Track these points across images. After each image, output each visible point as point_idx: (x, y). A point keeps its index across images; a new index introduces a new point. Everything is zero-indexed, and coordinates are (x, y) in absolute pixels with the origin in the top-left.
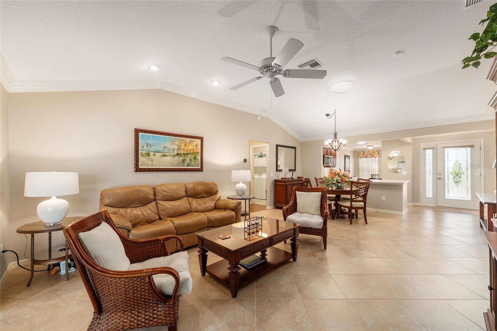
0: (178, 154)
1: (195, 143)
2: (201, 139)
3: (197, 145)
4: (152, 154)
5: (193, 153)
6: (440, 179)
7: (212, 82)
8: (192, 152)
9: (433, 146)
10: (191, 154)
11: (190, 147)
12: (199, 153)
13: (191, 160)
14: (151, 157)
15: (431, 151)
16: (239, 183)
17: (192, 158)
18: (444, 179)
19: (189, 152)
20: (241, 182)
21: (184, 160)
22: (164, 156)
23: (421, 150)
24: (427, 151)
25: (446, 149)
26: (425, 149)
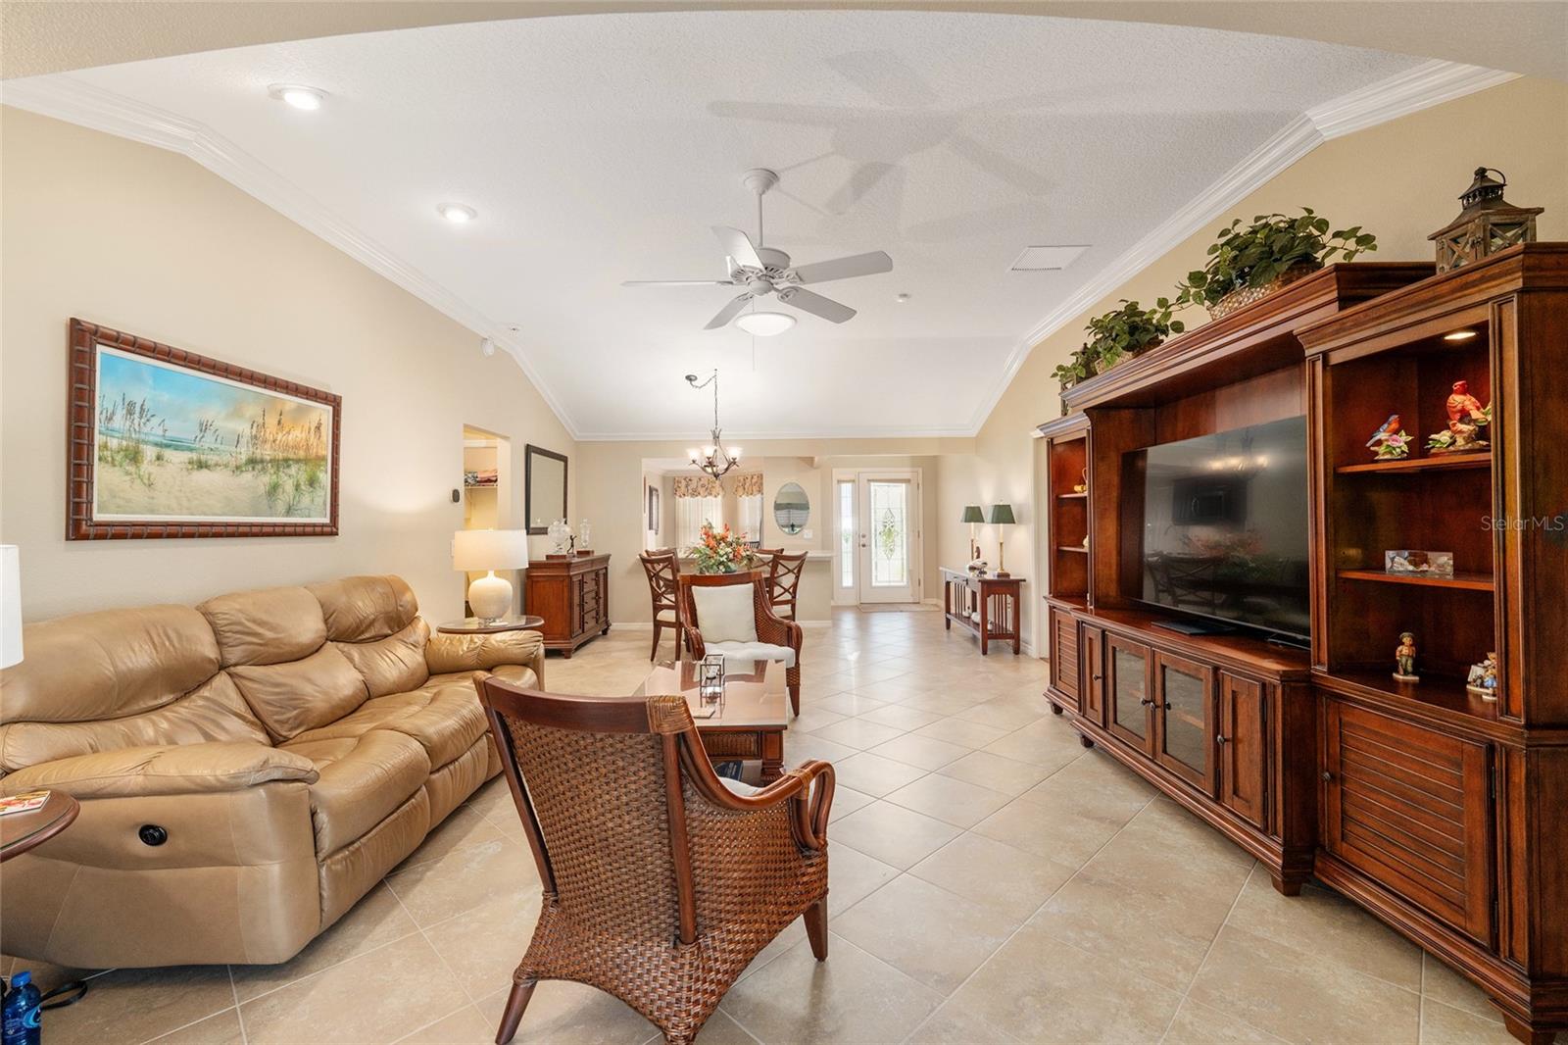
0: (252, 462)
1: (314, 418)
2: (335, 402)
3: (318, 428)
4: (150, 452)
5: (306, 461)
6: (864, 546)
7: (442, 211)
8: (302, 454)
9: (852, 477)
10: (298, 461)
11: (297, 435)
12: (324, 459)
13: (297, 487)
14: (146, 467)
15: (849, 485)
16: (484, 574)
17: (303, 478)
18: (870, 546)
19: (291, 456)
20: (491, 574)
21: (274, 490)
22: (201, 465)
23: (835, 482)
24: (844, 485)
25: (872, 484)
26: (839, 482)
